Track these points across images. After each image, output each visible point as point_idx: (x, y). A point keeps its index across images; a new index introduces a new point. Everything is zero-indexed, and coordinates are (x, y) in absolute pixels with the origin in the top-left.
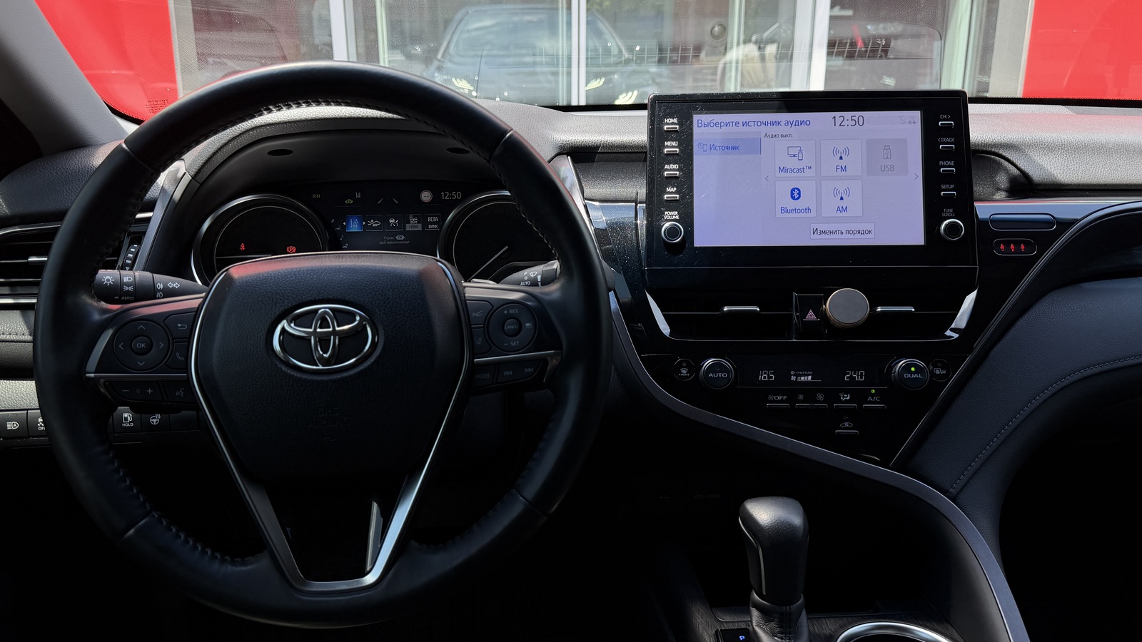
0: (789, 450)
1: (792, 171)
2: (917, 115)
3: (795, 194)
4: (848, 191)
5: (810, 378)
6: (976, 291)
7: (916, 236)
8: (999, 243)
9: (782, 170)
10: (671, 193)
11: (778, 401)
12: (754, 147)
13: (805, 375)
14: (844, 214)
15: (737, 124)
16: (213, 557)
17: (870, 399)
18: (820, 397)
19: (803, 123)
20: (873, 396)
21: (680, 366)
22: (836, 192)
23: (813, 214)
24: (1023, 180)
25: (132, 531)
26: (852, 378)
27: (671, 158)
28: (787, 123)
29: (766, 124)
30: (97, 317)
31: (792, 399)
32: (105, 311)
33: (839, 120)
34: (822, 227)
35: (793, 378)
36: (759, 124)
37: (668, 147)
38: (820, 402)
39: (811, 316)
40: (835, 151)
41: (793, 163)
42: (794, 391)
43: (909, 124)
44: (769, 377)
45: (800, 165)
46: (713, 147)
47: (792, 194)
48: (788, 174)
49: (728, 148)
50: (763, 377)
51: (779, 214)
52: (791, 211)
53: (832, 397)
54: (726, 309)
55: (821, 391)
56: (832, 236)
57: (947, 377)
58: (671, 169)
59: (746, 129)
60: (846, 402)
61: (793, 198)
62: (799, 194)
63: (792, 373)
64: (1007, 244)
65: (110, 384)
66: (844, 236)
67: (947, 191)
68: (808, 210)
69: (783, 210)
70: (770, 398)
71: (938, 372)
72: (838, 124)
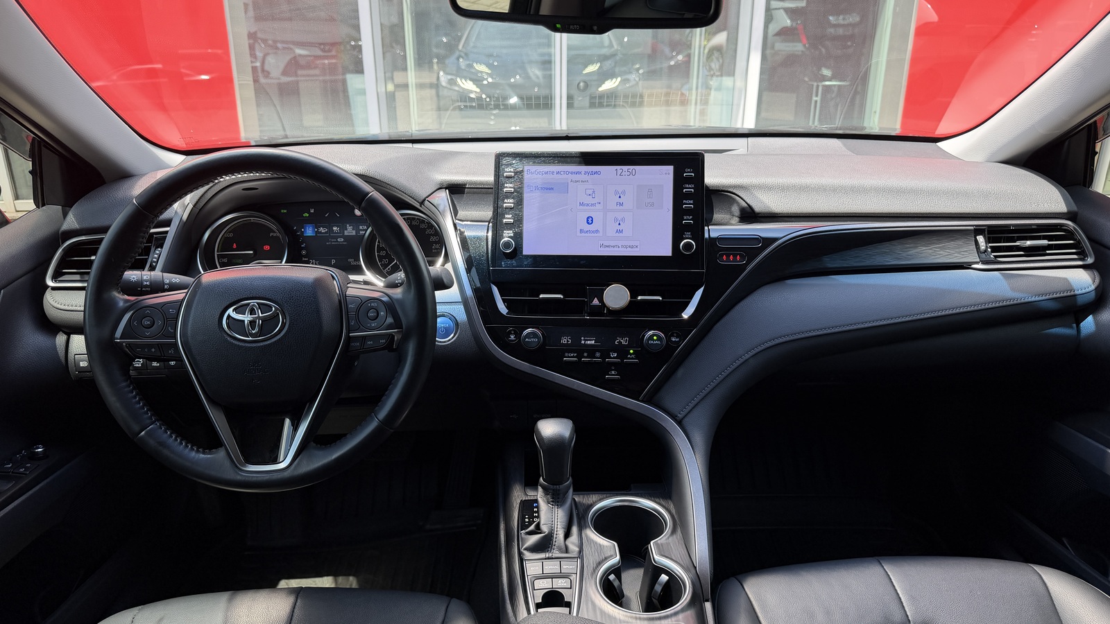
0: (575, 388)
1: (588, 205)
2: (671, 168)
3: (590, 220)
4: (623, 220)
5: (593, 342)
6: (703, 288)
7: (666, 250)
8: (722, 255)
9: (581, 204)
10: (508, 219)
11: (570, 358)
12: (564, 188)
13: (590, 340)
14: (621, 234)
15: (553, 173)
16: (192, 449)
17: (629, 356)
18: (598, 354)
19: (596, 173)
20: (631, 354)
21: (510, 333)
22: (616, 219)
23: (600, 234)
24: (749, 210)
25: (143, 433)
26: (620, 342)
27: (509, 195)
28: (585, 173)
29: (572, 173)
30: (121, 304)
31: (580, 356)
32: (127, 301)
33: (619, 172)
34: (606, 243)
35: (583, 342)
36: (567, 173)
37: (507, 187)
38: (597, 358)
39: (596, 302)
40: (616, 192)
41: (589, 200)
42: (581, 350)
43: (666, 174)
44: (568, 341)
45: (594, 201)
46: (537, 188)
47: (588, 220)
48: (585, 207)
49: (547, 189)
50: (564, 341)
51: (579, 234)
52: (587, 232)
53: (605, 355)
54: (541, 296)
55: (598, 351)
56: (612, 249)
57: (678, 344)
58: (509, 203)
59: (559, 176)
60: (614, 358)
61: (588, 223)
62: (592, 220)
63: (582, 338)
64: (728, 256)
65: (129, 345)
66: (620, 249)
67: (688, 220)
68: (597, 231)
69: (581, 231)
70: (566, 355)
71: (674, 340)
72: (618, 175)
